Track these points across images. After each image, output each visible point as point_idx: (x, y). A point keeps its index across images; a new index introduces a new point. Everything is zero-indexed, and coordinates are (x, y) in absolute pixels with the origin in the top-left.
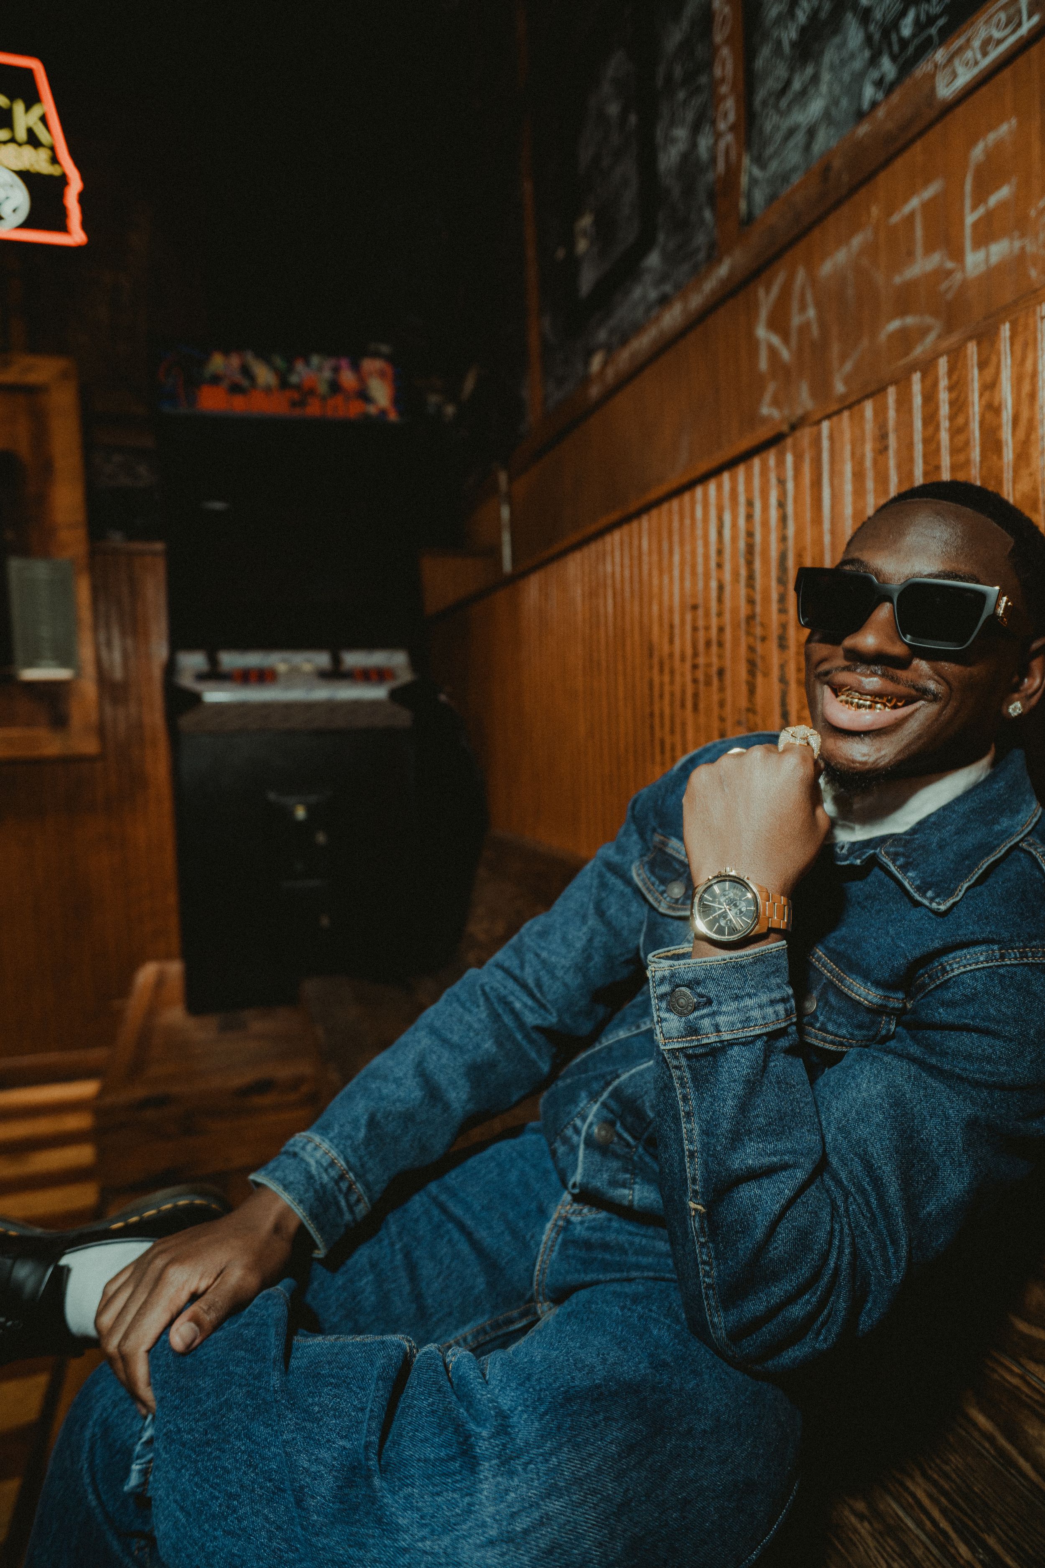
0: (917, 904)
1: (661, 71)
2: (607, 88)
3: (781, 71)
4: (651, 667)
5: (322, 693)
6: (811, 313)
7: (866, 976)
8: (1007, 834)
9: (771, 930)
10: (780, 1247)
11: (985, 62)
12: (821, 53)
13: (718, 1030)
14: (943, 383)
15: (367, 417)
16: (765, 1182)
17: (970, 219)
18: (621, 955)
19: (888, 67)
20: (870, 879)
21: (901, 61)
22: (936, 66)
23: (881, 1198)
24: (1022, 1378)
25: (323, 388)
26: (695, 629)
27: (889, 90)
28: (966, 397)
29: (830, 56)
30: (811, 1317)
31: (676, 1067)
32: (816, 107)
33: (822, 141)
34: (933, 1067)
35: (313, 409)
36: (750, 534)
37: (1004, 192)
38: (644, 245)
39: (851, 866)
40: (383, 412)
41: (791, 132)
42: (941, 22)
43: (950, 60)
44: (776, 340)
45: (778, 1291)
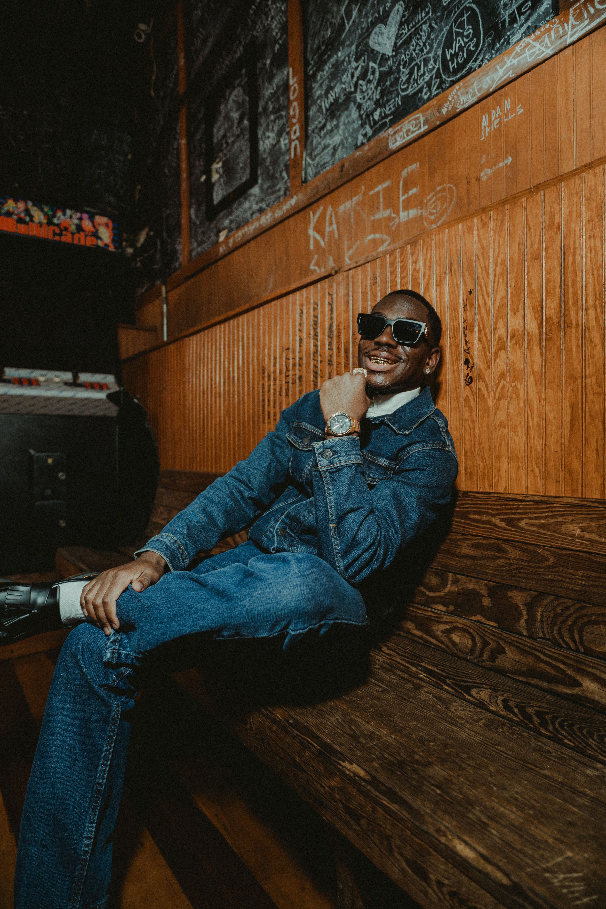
0: (399, 434)
1: (261, 104)
2: (231, 104)
3: (321, 119)
4: (263, 378)
5: (68, 393)
6: (335, 226)
7: (383, 456)
8: (426, 414)
9: (355, 432)
10: (362, 534)
11: (407, 139)
12: (340, 116)
13: (340, 462)
14: (398, 260)
15: (97, 246)
16: (356, 513)
17: (402, 199)
18: (281, 471)
19: (368, 130)
20: (381, 429)
21: (374, 129)
22: (389, 135)
23: (392, 521)
24: (432, 611)
25: (73, 228)
26: (287, 359)
27: (369, 140)
28: (407, 265)
29: (343, 118)
30: (373, 556)
31: (325, 477)
32: (337, 139)
33: (340, 153)
34: (406, 482)
35: (67, 238)
36: (316, 317)
37: (414, 191)
38: (252, 182)
39: (375, 423)
40: (106, 245)
41: (326, 147)
42: (390, 118)
43: (394, 133)
44: (318, 237)
45: (362, 548)
